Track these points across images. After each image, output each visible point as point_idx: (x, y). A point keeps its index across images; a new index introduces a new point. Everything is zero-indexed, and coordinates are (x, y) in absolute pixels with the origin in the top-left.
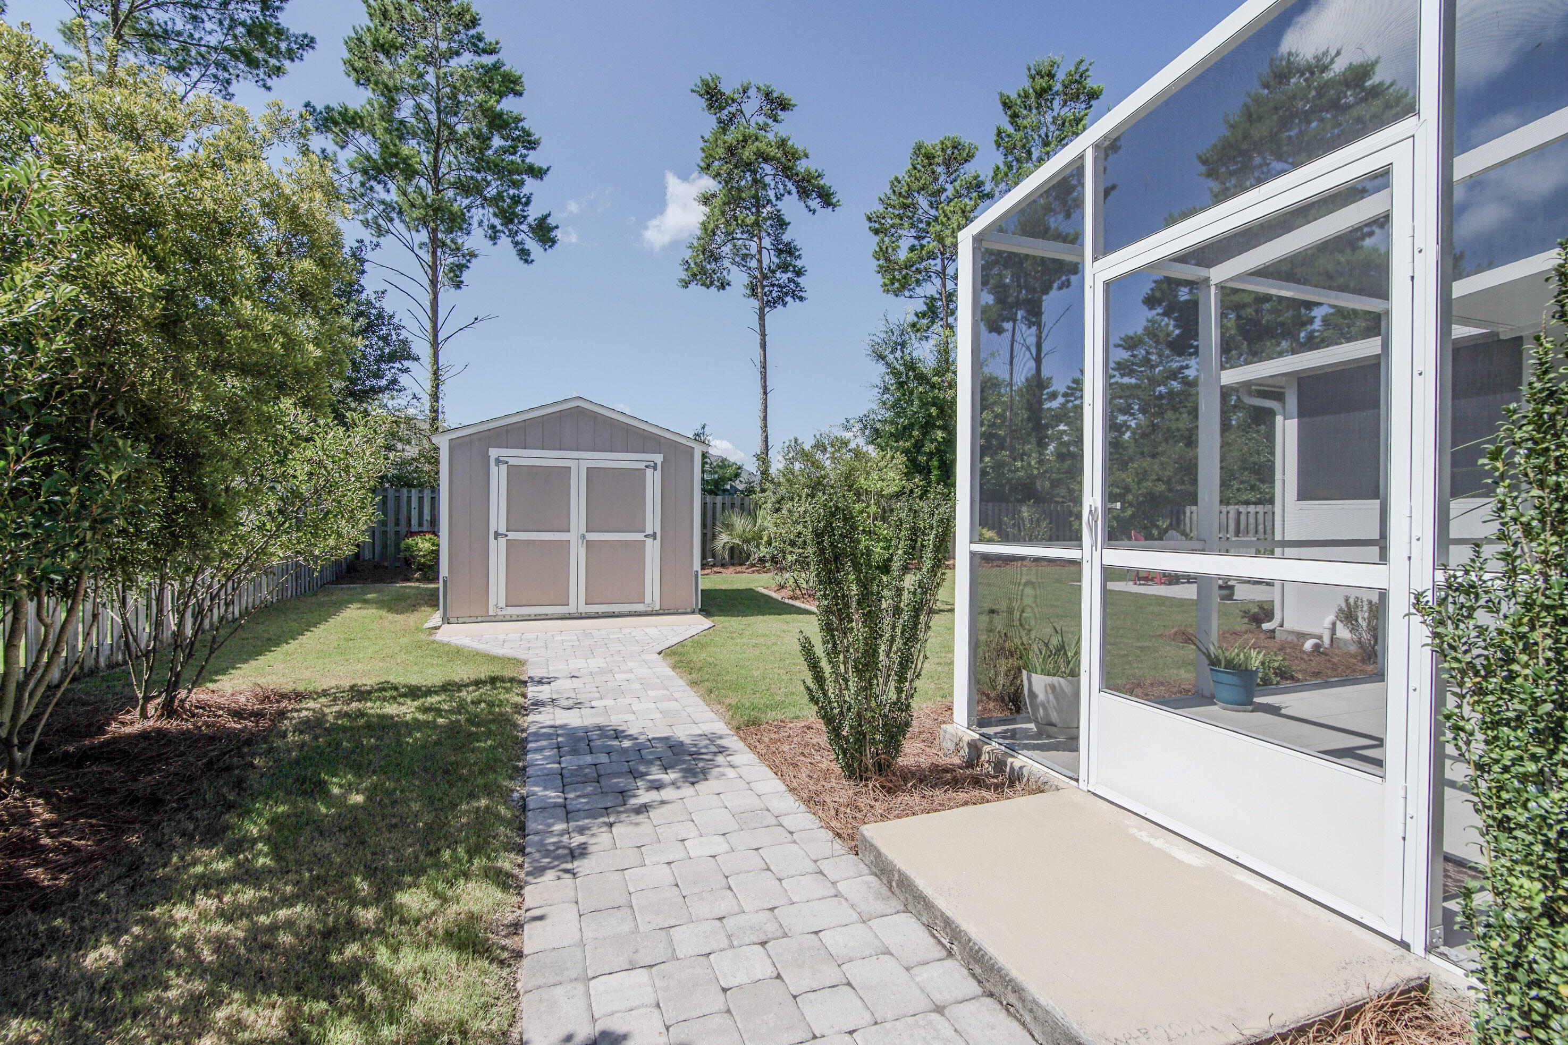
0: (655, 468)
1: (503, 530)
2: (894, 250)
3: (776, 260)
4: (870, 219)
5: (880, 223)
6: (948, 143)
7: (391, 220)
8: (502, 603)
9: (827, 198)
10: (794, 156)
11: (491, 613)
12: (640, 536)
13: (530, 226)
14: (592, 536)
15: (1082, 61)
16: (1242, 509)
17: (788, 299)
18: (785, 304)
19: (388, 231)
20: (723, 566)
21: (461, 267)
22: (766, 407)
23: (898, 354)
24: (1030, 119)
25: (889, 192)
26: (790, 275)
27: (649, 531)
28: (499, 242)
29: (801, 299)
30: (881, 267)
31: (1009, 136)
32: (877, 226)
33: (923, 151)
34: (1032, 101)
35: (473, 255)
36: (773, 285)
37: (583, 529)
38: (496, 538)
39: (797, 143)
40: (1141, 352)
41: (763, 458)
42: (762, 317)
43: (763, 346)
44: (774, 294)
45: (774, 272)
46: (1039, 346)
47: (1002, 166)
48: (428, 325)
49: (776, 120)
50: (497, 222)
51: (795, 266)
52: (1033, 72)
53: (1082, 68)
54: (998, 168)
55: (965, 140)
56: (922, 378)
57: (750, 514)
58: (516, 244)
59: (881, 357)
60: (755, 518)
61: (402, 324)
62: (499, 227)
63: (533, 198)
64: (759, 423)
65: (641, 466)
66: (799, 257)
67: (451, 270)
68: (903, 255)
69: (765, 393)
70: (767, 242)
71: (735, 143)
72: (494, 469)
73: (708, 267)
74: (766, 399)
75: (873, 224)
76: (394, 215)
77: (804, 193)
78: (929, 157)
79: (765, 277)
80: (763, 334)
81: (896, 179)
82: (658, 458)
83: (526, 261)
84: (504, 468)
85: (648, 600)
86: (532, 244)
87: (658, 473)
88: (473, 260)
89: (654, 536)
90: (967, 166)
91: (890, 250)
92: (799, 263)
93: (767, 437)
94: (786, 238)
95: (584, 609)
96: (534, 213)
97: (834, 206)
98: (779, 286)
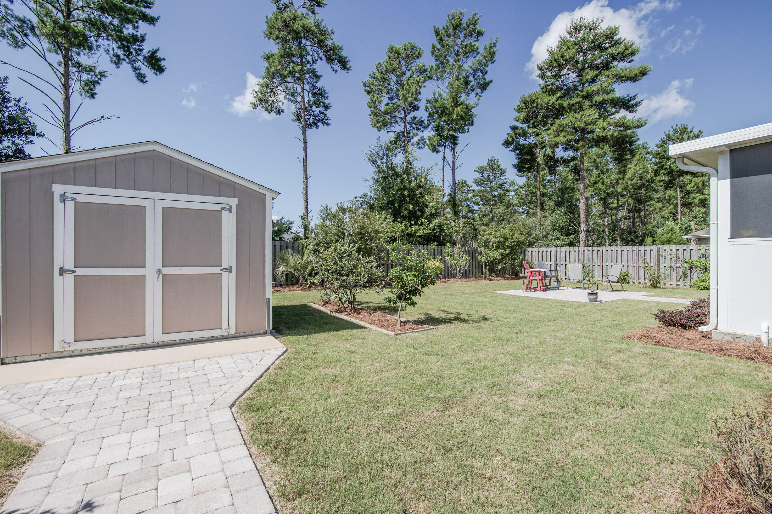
0: (230, 211)
1: (70, 265)
2: (379, 102)
3: (312, 99)
4: (365, 85)
5: (371, 88)
6: (409, 46)
7: (26, 35)
8: (70, 338)
9: (344, 64)
10: (324, 33)
11: (57, 348)
12: (217, 270)
13: (145, 57)
14: (168, 271)
15: (476, 14)
16: (558, 249)
17: (320, 124)
18: (317, 127)
19: (25, 44)
20: (281, 285)
21: (95, 83)
22: (307, 187)
23: (384, 161)
24: (449, 41)
25: (376, 71)
26: (321, 109)
27: (225, 265)
28: (121, 66)
29: (328, 124)
30: (372, 112)
31: (438, 50)
32: (369, 89)
33: (394, 49)
34: (451, 31)
35: (102, 75)
36: (310, 115)
37: (159, 264)
38: (61, 274)
39: (327, 24)
40: (485, 175)
41: (305, 217)
42: (304, 133)
43: (305, 149)
44: (311, 121)
45: (311, 107)
46: (454, 163)
47: (434, 66)
48: (61, 116)
49: (313, 13)
50: (120, 53)
51: (324, 103)
52: (450, 17)
53: (476, 17)
54: (432, 67)
55: (418, 45)
56: (396, 175)
57: (298, 252)
58: (135, 69)
59: (374, 162)
60: (302, 254)
61: (28, 107)
62: (122, 57)
63: (146, 37)
64: (302, 197)
65: (218, 208)
66: (327, 98)
67: (87, 85)
68: (383, 108)
69: (306, 178)
70: (307, 87)
71: (288, 19)
72: (58, 206)
73: (270, 99)
74: (307, 182)
75: (366, 88)
76: (28, 32)
77: (330, 60)
78: (398, 53)
79: (306, 109)
80: (305, 142)
81: (379, 63)
82: (234, 202)
83: (142, 81)
84: (70, 205)
85: (224, 325)
86: (146, 70)
87: (233, 215)
88: (103, 79)
89: (229, 270)
90: (418, 60)
91: (377, 103)
92: (327, 102)
93: (307, 205)
94: (319, 85)
95: (160, 338)
96: (147, 48)
97: (348, 70)
98: (314, 116)
